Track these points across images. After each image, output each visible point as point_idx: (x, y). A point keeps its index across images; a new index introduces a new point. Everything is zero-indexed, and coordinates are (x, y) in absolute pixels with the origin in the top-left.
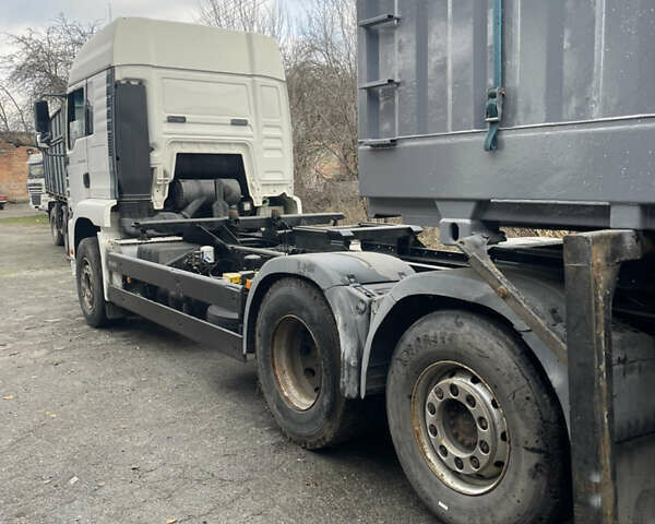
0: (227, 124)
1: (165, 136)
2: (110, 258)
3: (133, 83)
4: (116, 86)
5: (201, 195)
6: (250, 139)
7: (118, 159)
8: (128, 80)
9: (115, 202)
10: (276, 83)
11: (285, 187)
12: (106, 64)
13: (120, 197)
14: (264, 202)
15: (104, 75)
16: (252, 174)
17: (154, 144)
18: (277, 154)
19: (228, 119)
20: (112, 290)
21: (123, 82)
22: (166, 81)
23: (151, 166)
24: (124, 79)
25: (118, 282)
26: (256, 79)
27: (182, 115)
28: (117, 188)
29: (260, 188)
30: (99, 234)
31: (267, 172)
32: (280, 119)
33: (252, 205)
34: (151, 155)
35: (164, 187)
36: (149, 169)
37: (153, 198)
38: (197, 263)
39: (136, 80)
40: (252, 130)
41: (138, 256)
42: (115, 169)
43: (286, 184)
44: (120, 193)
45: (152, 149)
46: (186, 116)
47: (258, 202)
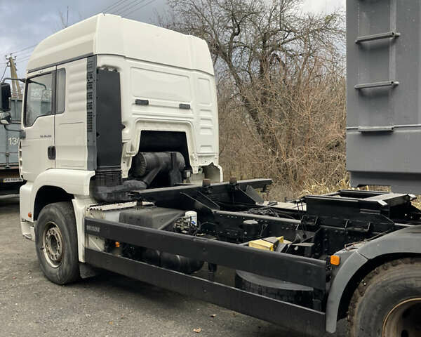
0: (176, 108)
1: (133, 116)
2: (87, 222)
3: (110, 70)
4: (98, 71)
5: (158, 165)
6: (190, 120)
7: (98, 135)
8: (106, 67)
9: (93, 173)
10: (208, 77)
11: (213, 158)
12: (87, 52)
13: (98, 168)
14: (199, 170)
15: (84, 62)
16: (193, 148)
17: (124, 122)
18: (208, 132)
19: (177, 104)
20: (88, 251)
21: (103, 69)
22: (134, 70)
23: (123, 141)
24: (103, 66)
25: (98, 245)
26: (195, 72)
27: (146, 99)
28: (96, 160)
29: (197, 159)
30: (75, 201)
31: (202, 146)
32: (210, 105)
33: (192, 173)
34: (123, 132)
35: (129, 160)
36: (120, 144)
37: (122, 169)
38: (186, 227)
39: (112, 67)
40: (193, 113)
41: (120, 221)
42: (95, 143)
43: (214, 156)
44: (98, 165)
45: (125, 127)
46: (149, 100)
47: (195, 170)
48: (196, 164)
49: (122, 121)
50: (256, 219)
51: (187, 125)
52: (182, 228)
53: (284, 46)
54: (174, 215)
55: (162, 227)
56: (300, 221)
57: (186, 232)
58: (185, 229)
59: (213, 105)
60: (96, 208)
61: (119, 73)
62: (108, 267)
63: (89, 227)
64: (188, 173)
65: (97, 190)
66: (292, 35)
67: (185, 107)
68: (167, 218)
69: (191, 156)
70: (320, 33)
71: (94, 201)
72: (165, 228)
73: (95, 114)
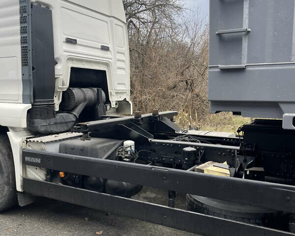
0: (98, 49)
1: (65, 53)
2: (25, 154)
3: (42, 6)
6: (110, 61)
7: (33, 69)
8: (39, 3)
9: (29, 106)
10: (122, 24)
11: (125, 94)
13: (34, 102)
14: (116, 104)
17: (57, 58)
19: (99, 45)
20: (26, 181)
21: (36, 5)
22: (62, 9)
23: (56, 77)
24: (36, 2)
25: (38, 175)
26: (112, 19)
27: (75, 38)
28: (32, 94)
29: (115, 95)
30: (10, 134)
31: (119, 84)
32: (124, 49)
33: (111, 107)
34: (55, 67)
35: (60, 94)
36: (53, 79)
37: (55, 102)
38: (127, 155)
39: (44, 4)
40: (111, 55)
41: (60, 152)
42: (31, 77)
43: (126, 92)
44: (34, 99)
45: (57, 63)
46: (77, 39)
47: (113, 105)
48: (114, 99)
49: (55, 57)
50: (192, 146)
51: (107, 64)
52: (123, 157)
53: (138, 15)
54: (114, 145)
55: (106, 156)
56: (238, 148)
57: (128, 160)
58: (126, 157)
59: (126, 49)
60: (32, 140)
61: (51, 11)
62: (51, 196)
63: (27, 159)
64: (108, 107)
65: (33, 123)
66: (143, 7)
67: (105, 48)
68: (109, 148)
69: (111, 92)
70: (163, 8)
71: (29, 134)
72: (108, 158)
73: (31, 48)
